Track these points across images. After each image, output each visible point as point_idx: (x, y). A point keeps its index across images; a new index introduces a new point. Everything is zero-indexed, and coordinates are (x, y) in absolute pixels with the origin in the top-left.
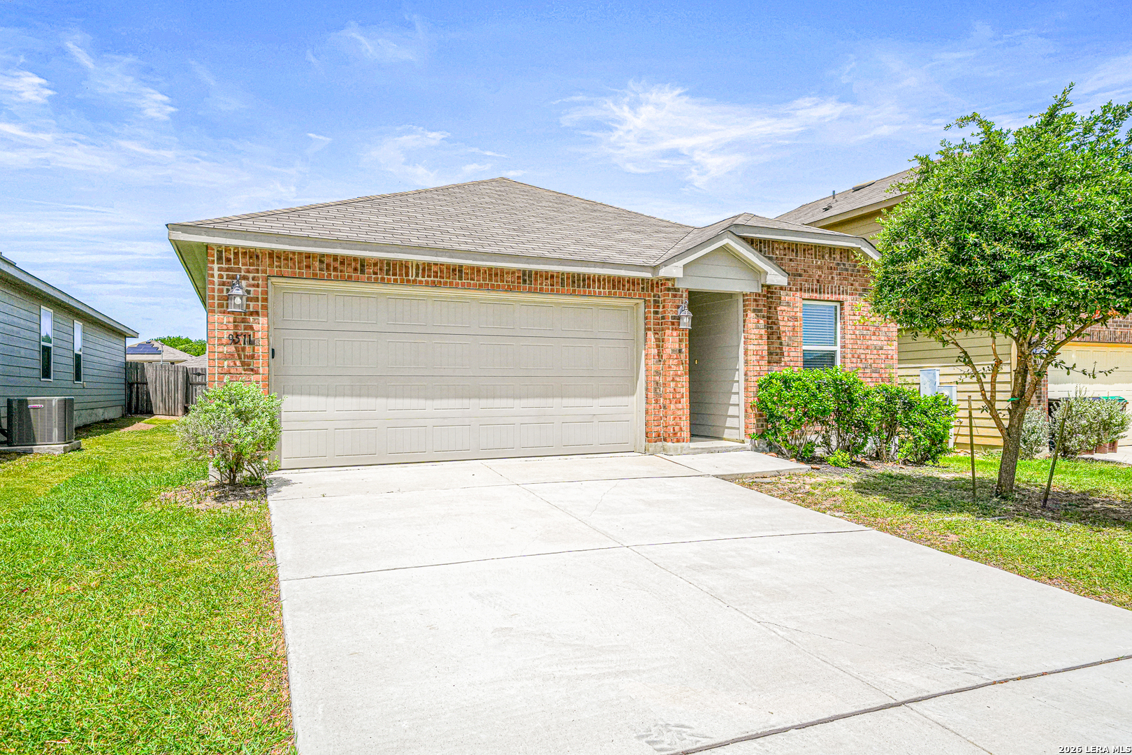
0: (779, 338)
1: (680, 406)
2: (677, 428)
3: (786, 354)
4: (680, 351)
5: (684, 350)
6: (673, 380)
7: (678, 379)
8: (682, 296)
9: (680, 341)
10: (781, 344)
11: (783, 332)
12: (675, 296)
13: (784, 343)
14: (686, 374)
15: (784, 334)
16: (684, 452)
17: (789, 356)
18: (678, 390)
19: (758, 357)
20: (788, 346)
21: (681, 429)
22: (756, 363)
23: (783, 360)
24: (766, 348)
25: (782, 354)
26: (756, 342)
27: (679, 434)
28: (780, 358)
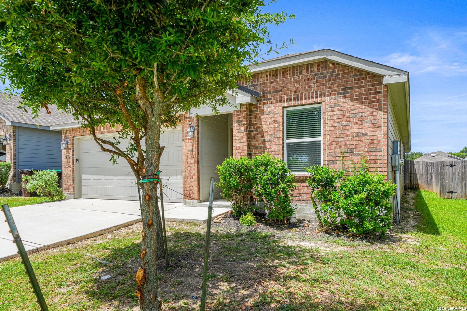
0: (263, 137)
1: (192, 180)
2: (191, 192)
3: (268, 147)
4: (192, 150)
5: (194, 150)
6: (189, 166)
7: (191, 166)
8: (193, 121)
9: (193, 145)
10: (264, 140)
11: (266, 132)
12: (189, 121)
13: (266, 139)
14: (195, 163)
15: (267, 134)
16: (194, 205)
17: (270, 148)
18: (191, 172)
19: (240, 151)
20: (269, 141)
21: (193, 193)
22: (238, 154)
23: (265, 151)
24: (246, 144)
25: (265, 147)
26: (238, 141)
27: (192, 195)
28: (263, 150)
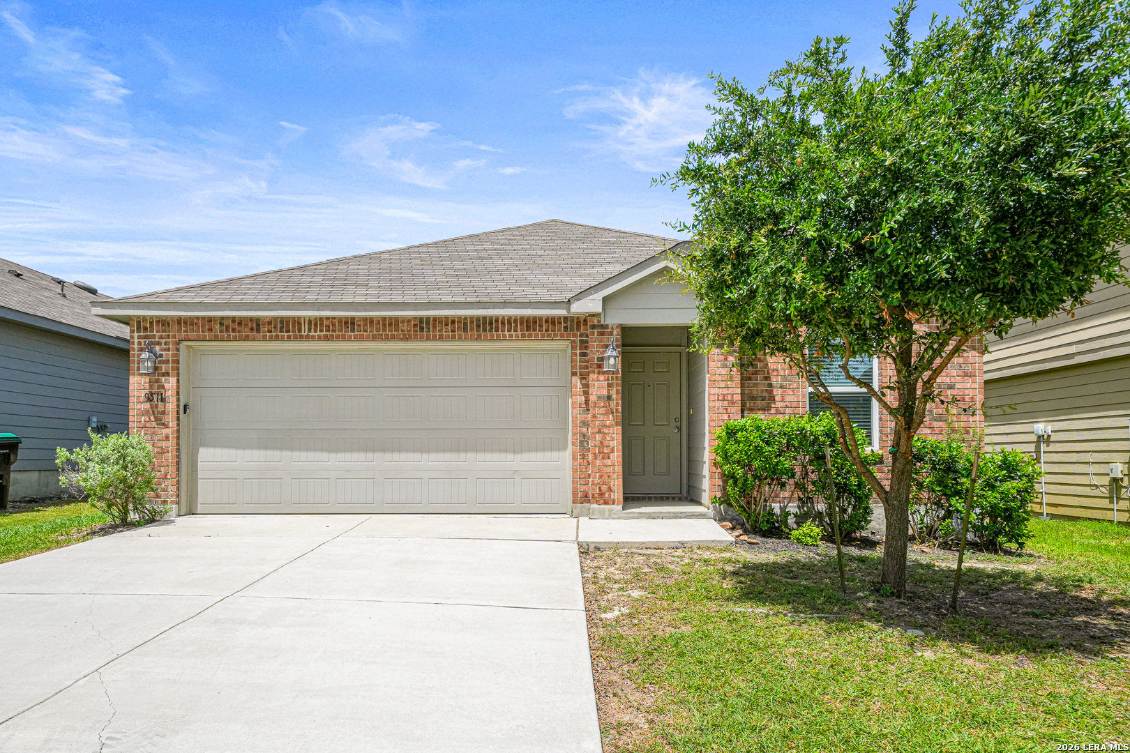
0: (767, 378)
1: (609, 462)
2: (604, 488)
3: (778, 398)
4: (609, 398)
5: (614, 396)
6: (599, 432)
7: (606, 431)
8: (611, 334)
9: (609, 386)
10: (770, 385)
11: (774, 370)
12: (602, 334)
13: (774, 384)
14: (617, 424)
15: (775, 373)
16: (613, 516)
17: (783, 400)
18: (606, 443)
19: (726, 403)
20: (781, 387)
21: (610, 489)
22: (721, 410)
23: (773, 406)
24: (738, 391)
25: (772, 399)
26: (722, 384)
27: (607, 495)
28: (768, 403)
